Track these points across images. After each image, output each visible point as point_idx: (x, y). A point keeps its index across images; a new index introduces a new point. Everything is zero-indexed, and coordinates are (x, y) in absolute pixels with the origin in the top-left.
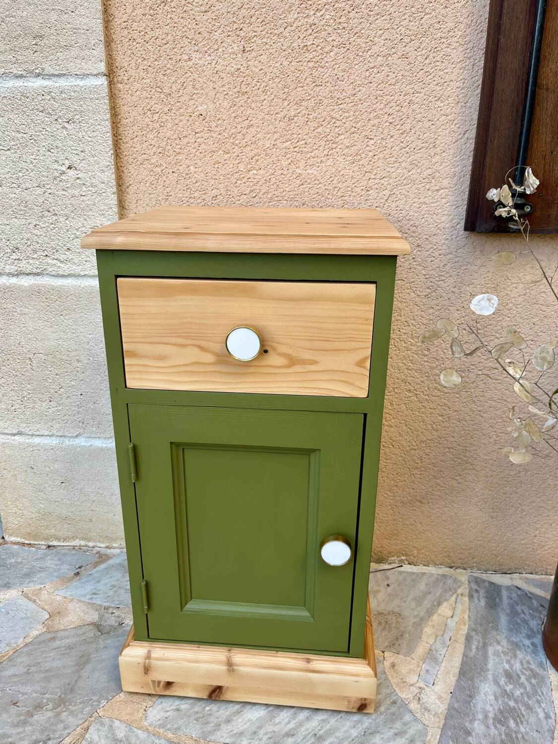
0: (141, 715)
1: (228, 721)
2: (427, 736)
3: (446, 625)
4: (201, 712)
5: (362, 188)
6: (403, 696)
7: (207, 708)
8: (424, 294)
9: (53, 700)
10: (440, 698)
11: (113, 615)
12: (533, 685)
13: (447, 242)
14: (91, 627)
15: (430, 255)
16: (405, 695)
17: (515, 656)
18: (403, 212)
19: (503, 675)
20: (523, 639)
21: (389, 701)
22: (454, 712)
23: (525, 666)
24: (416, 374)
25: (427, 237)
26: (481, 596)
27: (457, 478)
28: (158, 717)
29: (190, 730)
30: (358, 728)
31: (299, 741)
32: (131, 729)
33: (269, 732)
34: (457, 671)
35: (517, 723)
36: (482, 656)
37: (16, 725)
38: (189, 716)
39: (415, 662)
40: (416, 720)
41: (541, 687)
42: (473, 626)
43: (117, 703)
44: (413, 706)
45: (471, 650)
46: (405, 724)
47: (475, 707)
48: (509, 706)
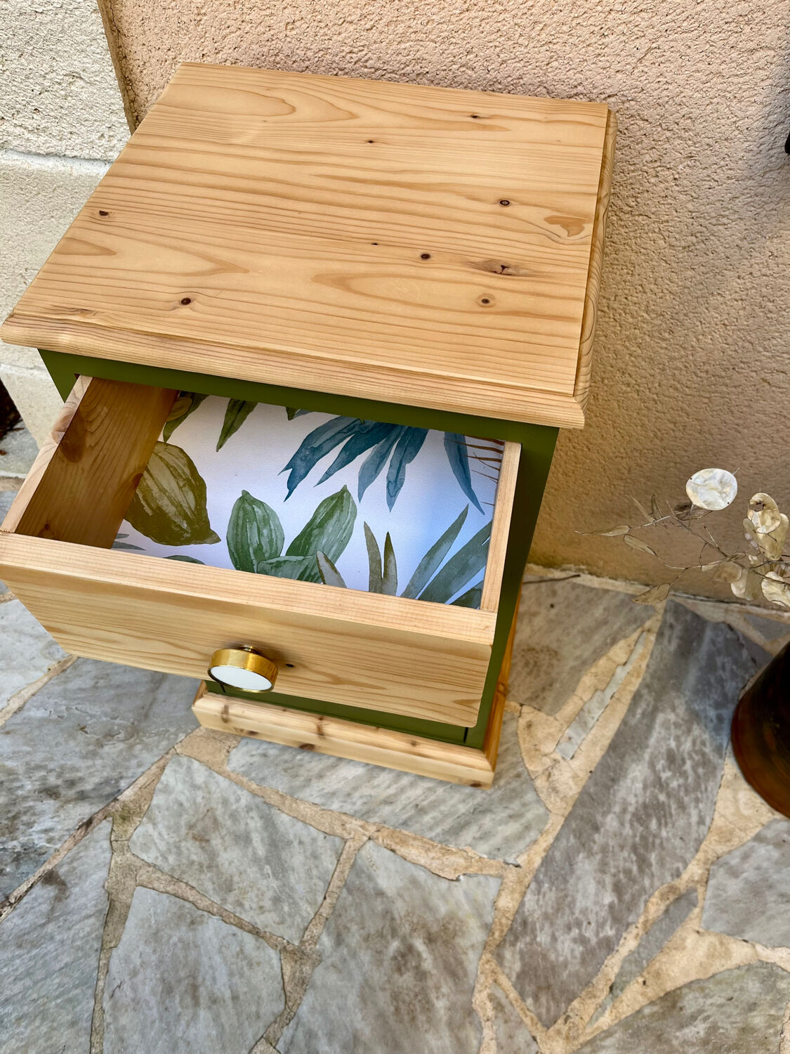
0: (223, 756)
1: (320, 776)
2: (546, 823)
3: (613, 675)
4: (291, 761)
5: (592, 28)
6: (531, 768)
7: (299, 757)
8: (683, 244)
9: (125, 728)
10: (575, 777)
12: (697, 776)
13: (749, 155)
15: (708, 176)
16: (534, 767)
17: (689, 731)
18: (670, 87)
19: (665, 756)
20: (708, 708)
21: (512, 773)
22: (586, 798)
23: (697, 748)
24: (643, 363)
25: (710, 141)
26: (674, 636)
27: (679, 497)
28: (243, 762)
29: (277, 782)
30: (468, 803)
31: (397, 810)
32: (212, 773)
33: (365, 796)
34: (606, 742)
35: (660, 825)
36: (647, 725)
37: (85, 757)
38: (277, 765)
39: (557, 723)
40: (539, 801)
41: (707, 781)
42: (648, 680)
43: (197, 739)
44: (540, 783)
45: (634, 716)
46: (524, 805)
47: (614, 795)
48: (657, 799)
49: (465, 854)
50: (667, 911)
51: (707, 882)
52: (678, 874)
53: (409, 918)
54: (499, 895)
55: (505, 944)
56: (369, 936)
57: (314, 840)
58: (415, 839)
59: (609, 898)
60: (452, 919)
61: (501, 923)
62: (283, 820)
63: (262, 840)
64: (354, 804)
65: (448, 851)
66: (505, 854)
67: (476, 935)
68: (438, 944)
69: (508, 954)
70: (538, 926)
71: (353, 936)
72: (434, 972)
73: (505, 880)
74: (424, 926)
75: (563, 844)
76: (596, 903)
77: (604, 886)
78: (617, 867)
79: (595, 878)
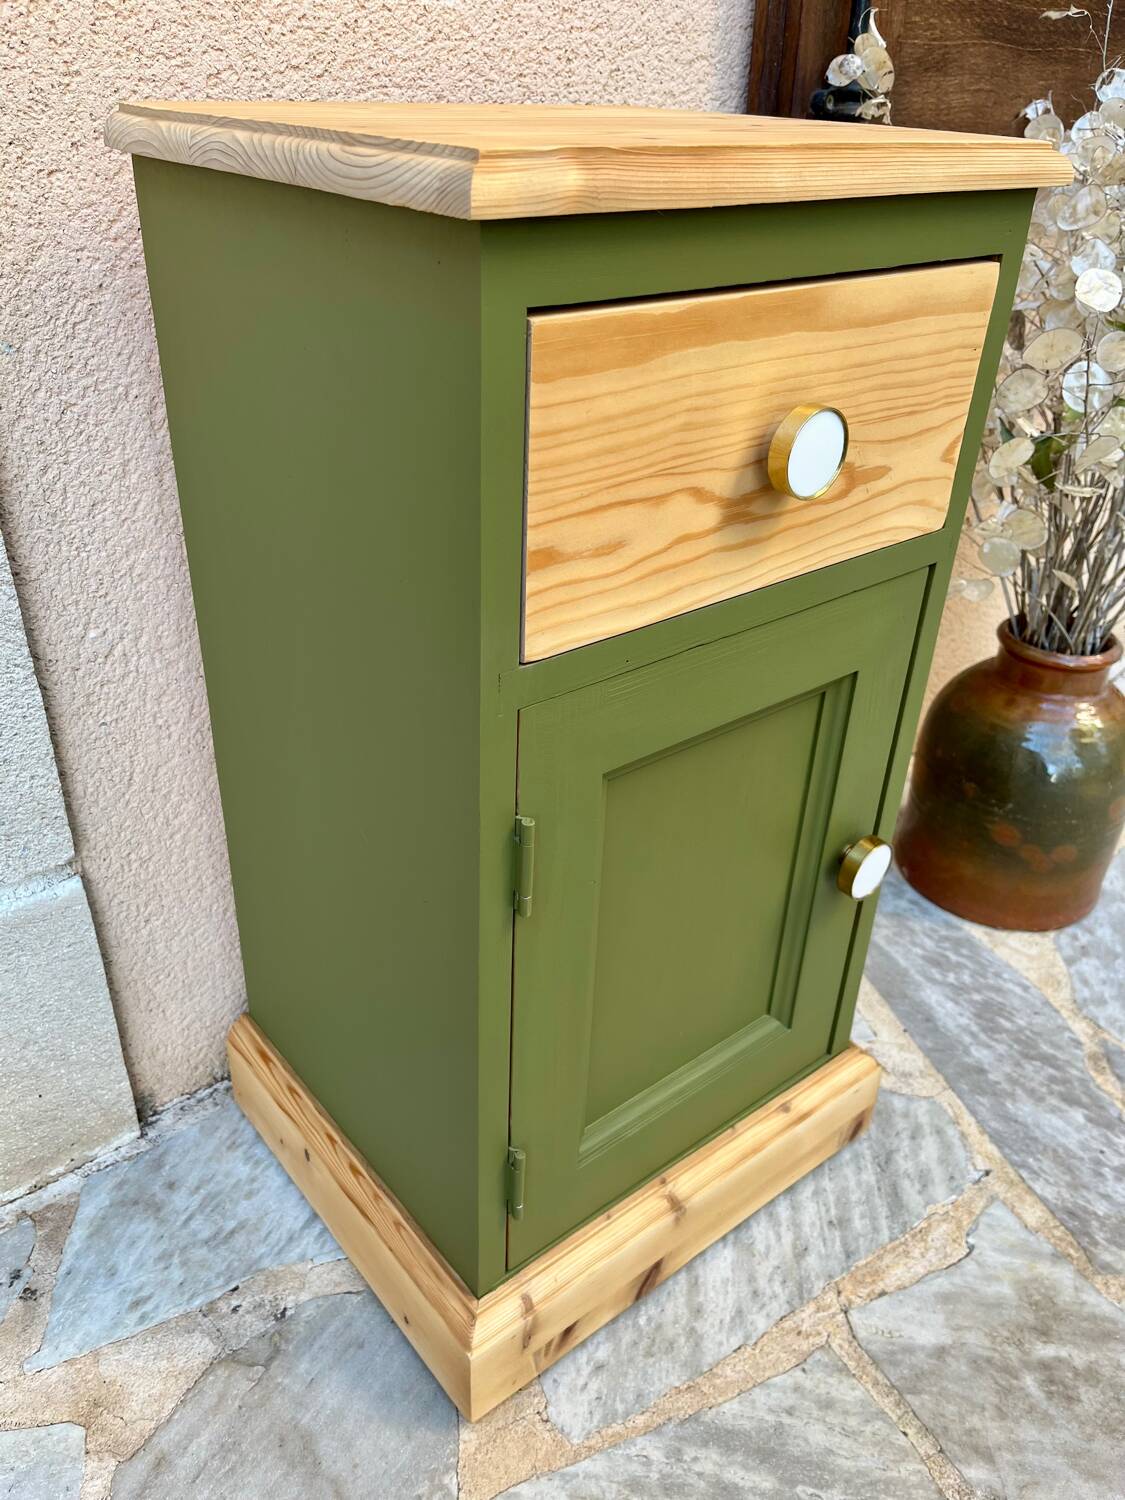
0: (547, 1435)
1: (697, 1312)
2: (945, 1111)
4: (640, 1336)
5: (558, 52)
7: (642, 1321)
10: (901, 1048)
11: (241, 1311)
12: (969, 958)
14: (222, 1372)
17: (912, 931)
19: (929, 965)
22: (936, 1055)
23: (936, 938)
28: (584, 1409)
29: (660, 1379)
30: (866, 1166)
31: (823, 1251)
32: (563, 1475)
33: (772, 1274)
35: (1008, 1019)
38: (631, 1360)
40: (910, 1099)
41: (979, 955)
43: (479, 1457)
44: (887, 1083)
46: (906, 1115)
47: (948, 1030)
48: (977, 1002)
49: (937, 1217)
50: (1119, 1078)
51: (1099, 1027)
52: (1078, 1044)
53: (999, 1340)
54: (1019, 1216)
55: (1091, 1252)
56: (999, 1409)
57: (797, 1389)
58: (880, 1258)
59: (1078, 1116)
60: (1026, 1288)
61: (1061, 1239)
62: (730, 1411)
63: (745, 1467)
64: (775, 1296)
65: (923, 1233)
66: (963, 1177)
67: (1064, 1277)
68: (1054, 1327)
69: (1107, 1257)
70: (1082, 1202)
71: (986, 1429)
72: (1093, 1356)
73: (1001, 1197)
74: (1020, 1328)
75: (983, 1111)
76: (1079, 1129)
77: (1061, 1110)
78: (1042, 1084)
79: (1046, 1111)
